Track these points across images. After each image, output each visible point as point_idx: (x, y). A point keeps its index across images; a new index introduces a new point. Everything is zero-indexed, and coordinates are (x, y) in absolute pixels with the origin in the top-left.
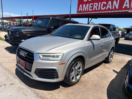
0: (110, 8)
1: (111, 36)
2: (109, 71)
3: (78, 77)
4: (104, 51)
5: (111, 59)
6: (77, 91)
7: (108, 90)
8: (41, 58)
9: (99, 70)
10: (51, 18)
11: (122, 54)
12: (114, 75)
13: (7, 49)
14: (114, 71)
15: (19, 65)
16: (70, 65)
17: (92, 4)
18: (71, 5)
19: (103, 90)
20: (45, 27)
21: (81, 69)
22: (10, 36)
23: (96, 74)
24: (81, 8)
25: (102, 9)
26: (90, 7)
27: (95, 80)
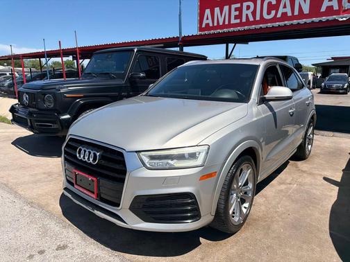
0: (286, 13)
1: (304, 86)
2: (313, 181)
3: (245, 208)
5: (310, 147)
7: (332, 235)
8: (148, 166)
9: (288, 181)
10: (135, 51)
11: (328, 132)
13: (19, 143)
14: (326, 179)
15: (75, 189)
17: (238, 5)
19: (320, 239)
20: (121, 77)
21: (250, 185)
22: (25, 106)
23: (283, 194)
24: (207, 19)
25: (266, 16)
26: (234, 13)
27: (288, 211)
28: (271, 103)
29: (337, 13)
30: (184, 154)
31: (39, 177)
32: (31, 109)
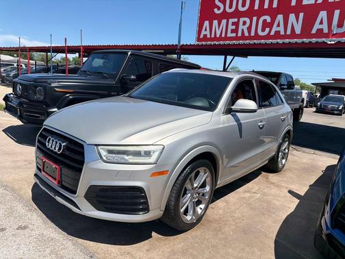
0: (279, 32)
1: (282, 102)
2: (278, 192)
3: (201, 209)
4: (267, 140)
5: (284, 161)
6: (196, 245)
7: (276, 242)
8: (104, 158)
9: (254, 191)
10: (129, 54)
11: (310, 150)
12: (293, 205)
14: (290, 192)
15: (43, 175)
16: (181, 178)
17: (236, 20)
18: (181, 22)
19: (264, 244)
20: (113, 77)
21: (208, 188)
22: (18, 97)
23: (245, 201)
24: (206, 30)
25: (260, 33)
26: (231, 27)
27: (244, 217)
28: (238, 114)
29: (327, 36)
30: (140, 151)
31: (19, 164)
32: (22, 100)
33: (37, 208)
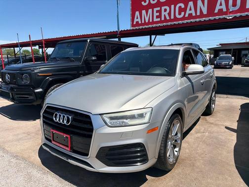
0: (192, 14)
2: (219, 129)
3: (176, 151)
5: (213, 105)
8: (109, 124)
9: (202, 131)
10: (88, 41)
11: (224, 95)
12: (233, 137)
14: (227, 128)
15: (53, 144)
17: (159, 9)
18: (118, 14)
19: (230, 171)
21: (179, 135)
23: (200, 140)
24: (137, 18)
25: (178, 16)
26: (156, 14)
27: (205, 152)
28: (189, 76)
29: (226, 13)
30: (135, 115)
31: (20, 136)
32: (12, 86)
33: (48, 170)
